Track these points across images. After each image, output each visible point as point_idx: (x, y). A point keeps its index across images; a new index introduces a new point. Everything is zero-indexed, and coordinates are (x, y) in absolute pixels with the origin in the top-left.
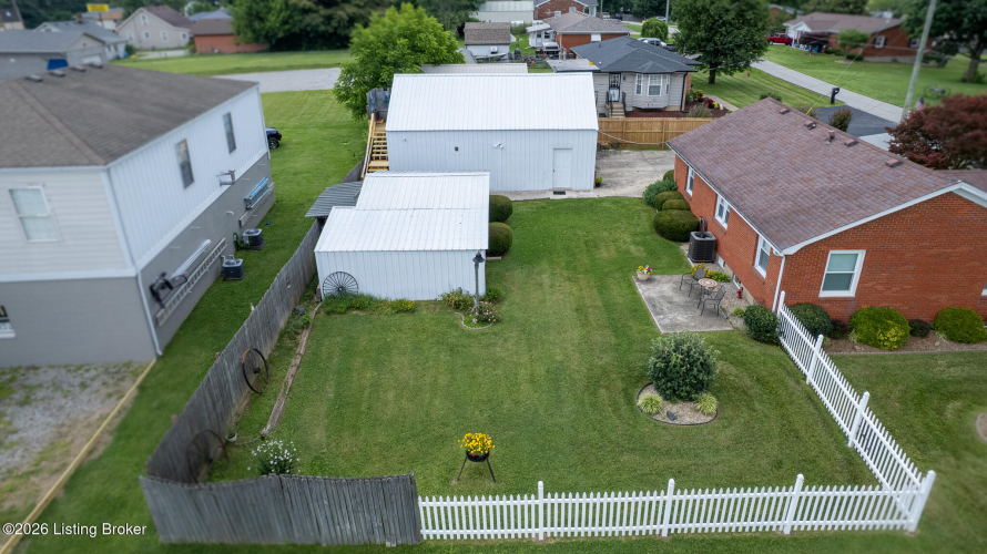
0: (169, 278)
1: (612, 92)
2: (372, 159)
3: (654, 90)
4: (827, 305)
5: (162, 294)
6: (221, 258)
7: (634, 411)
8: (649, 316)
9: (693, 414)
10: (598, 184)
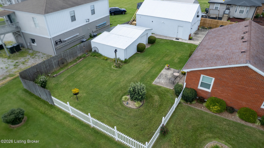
0: (62, 40)
1: (226, 11)
3: (241, 12)
4: (200, 92)
5: (59, 43)
7: (121, 98)
8: (155, 78)
9: (133, 105)
10: (190, 39)
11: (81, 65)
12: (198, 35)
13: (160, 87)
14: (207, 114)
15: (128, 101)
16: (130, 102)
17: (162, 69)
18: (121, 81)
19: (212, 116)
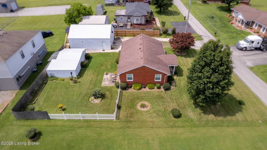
0: (20, 76)
1: (128, 20)
2: (66, 43)
3: (137, 20)
4: (129, 82)
5: (19, 79)
6: (33, 69)
7: (89, 100)
8: (102, 82)
9: (97, 101)
10: (112, 49)
11: (47, 90)
12: (116, 44)
13: (107, 87)
14: (134, 92)
15: (94, 100)
16: (95, 100)
17: (103, 76)
18: (82, 90)
19: (137, 92)
